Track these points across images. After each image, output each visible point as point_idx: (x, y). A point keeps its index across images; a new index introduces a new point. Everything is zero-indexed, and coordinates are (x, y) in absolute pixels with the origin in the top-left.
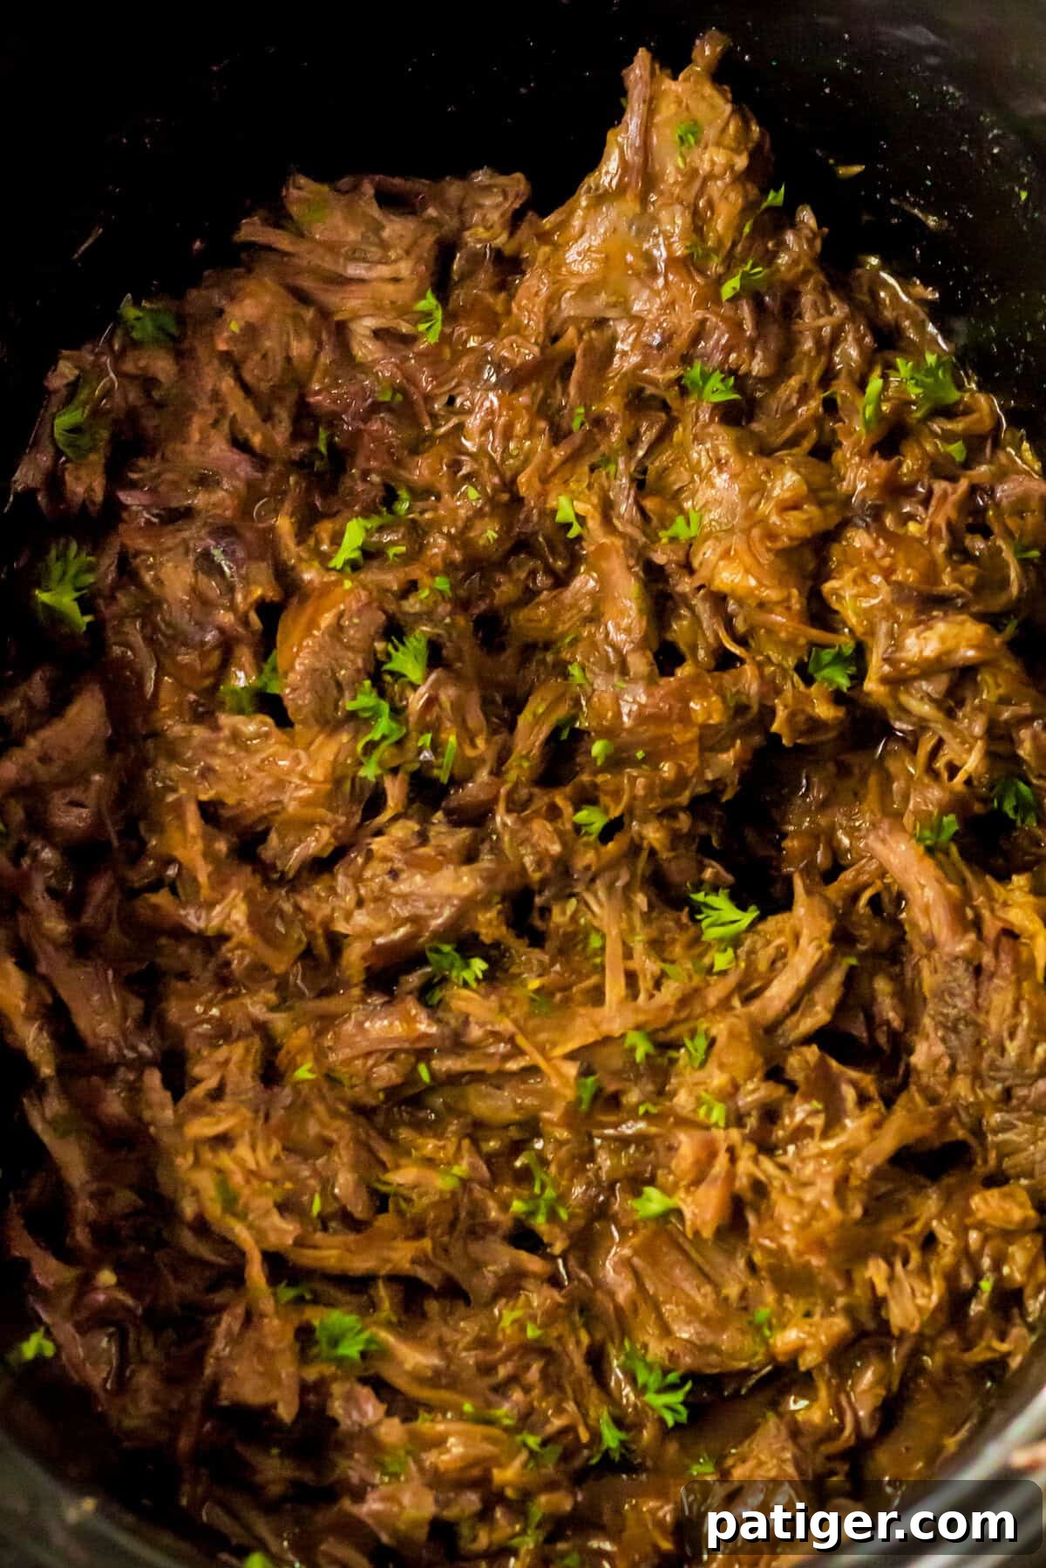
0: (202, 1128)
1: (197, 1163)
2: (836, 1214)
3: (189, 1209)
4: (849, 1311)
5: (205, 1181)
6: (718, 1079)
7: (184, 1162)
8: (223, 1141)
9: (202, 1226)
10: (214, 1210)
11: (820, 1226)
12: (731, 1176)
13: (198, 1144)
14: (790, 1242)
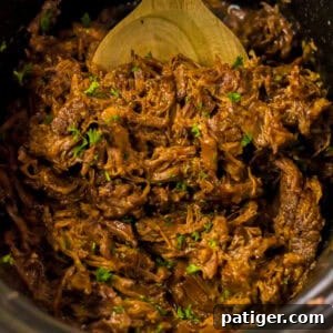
0: (60, 224)
1: (59, 235)
2: (248, 267)
3: (56, 248)
4: (251, 297)
5: (61, 240)
6: (214, 235)
7: (55, 234)
8: (66, 228)
9: (60, 253)
10: (64, 248)
11: (244, 269)
12: (217, 259)
13: (59, 229)
14: (235, 273)
